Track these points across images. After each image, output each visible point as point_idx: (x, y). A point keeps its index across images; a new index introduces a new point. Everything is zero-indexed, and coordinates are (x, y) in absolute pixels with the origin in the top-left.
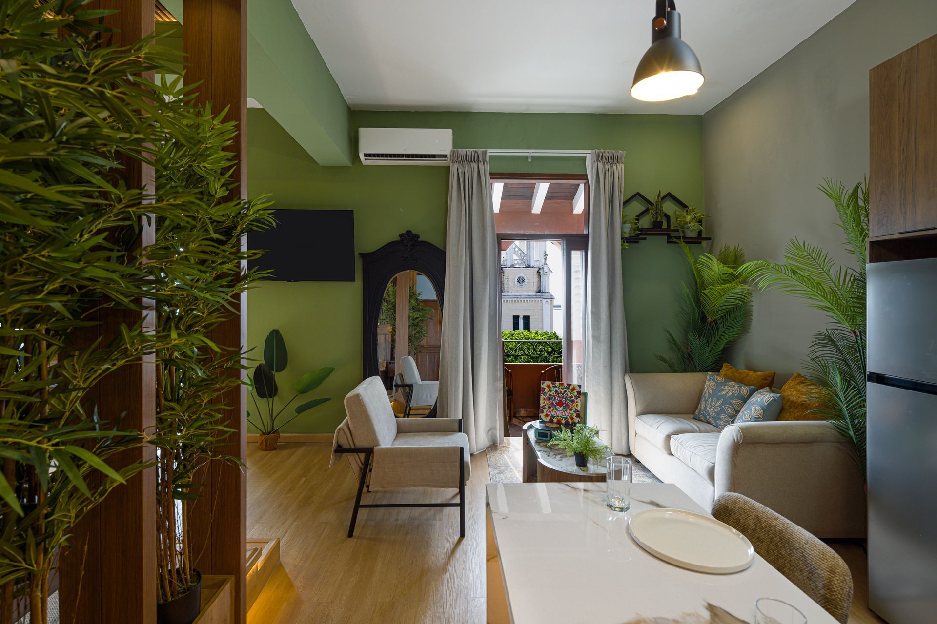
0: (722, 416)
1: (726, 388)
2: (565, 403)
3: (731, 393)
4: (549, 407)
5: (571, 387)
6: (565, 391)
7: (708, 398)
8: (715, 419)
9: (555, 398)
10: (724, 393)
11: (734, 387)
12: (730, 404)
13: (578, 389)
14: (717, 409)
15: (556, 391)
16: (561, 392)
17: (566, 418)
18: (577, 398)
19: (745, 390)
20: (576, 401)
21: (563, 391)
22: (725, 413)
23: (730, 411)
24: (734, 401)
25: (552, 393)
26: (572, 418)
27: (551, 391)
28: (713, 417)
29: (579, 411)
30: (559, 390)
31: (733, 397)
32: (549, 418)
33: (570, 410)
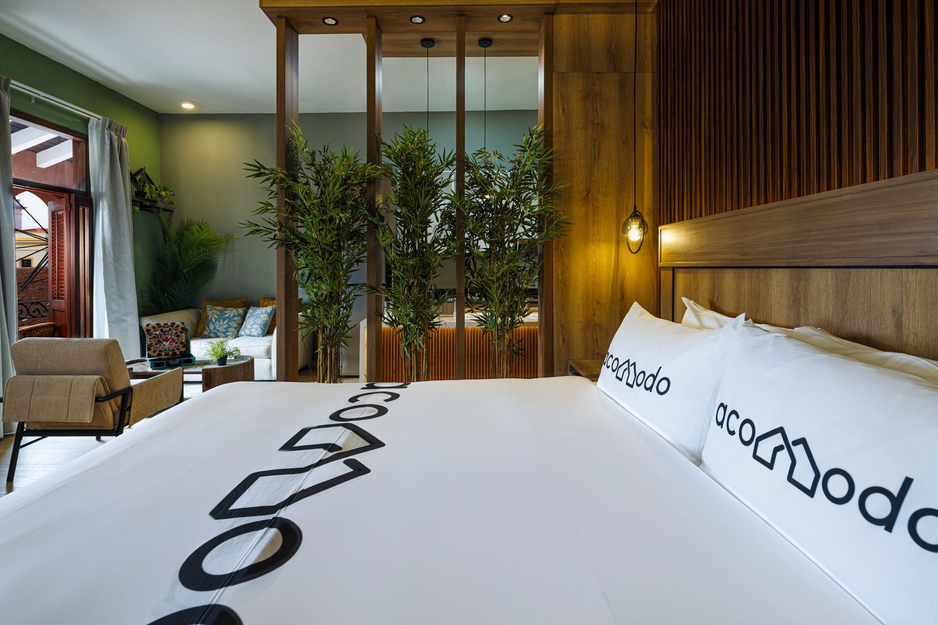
0: (230, 329)
1: (228, 312)
2: (171, 339)
3: (232, 315)
4: (156, 344)
5: (175, 325)
6: (170, 329)
7: (216, 322)
8: (224, 333)
9: (161, 336)
10: (227, 315)
11: (232, 310)
12: (234, 321)
13: (182, 326)
14: (225, 326)
15: (162, 330)
16: (166, 330)
17: (174, 350)
18: (181, 332)
19: (241, 311)
20: (181, 335)
21: (168, 329)
22: (232, 327)
23: (234, 325)
24: (236, 318)
25: (157, 333)
26: (178, 349)
27: (157, 331)
28: (222, 332)
29: (183, 343)
30: (164, 330)
31: (234, 316)
32: (157, 353)
33: (176, 343)
